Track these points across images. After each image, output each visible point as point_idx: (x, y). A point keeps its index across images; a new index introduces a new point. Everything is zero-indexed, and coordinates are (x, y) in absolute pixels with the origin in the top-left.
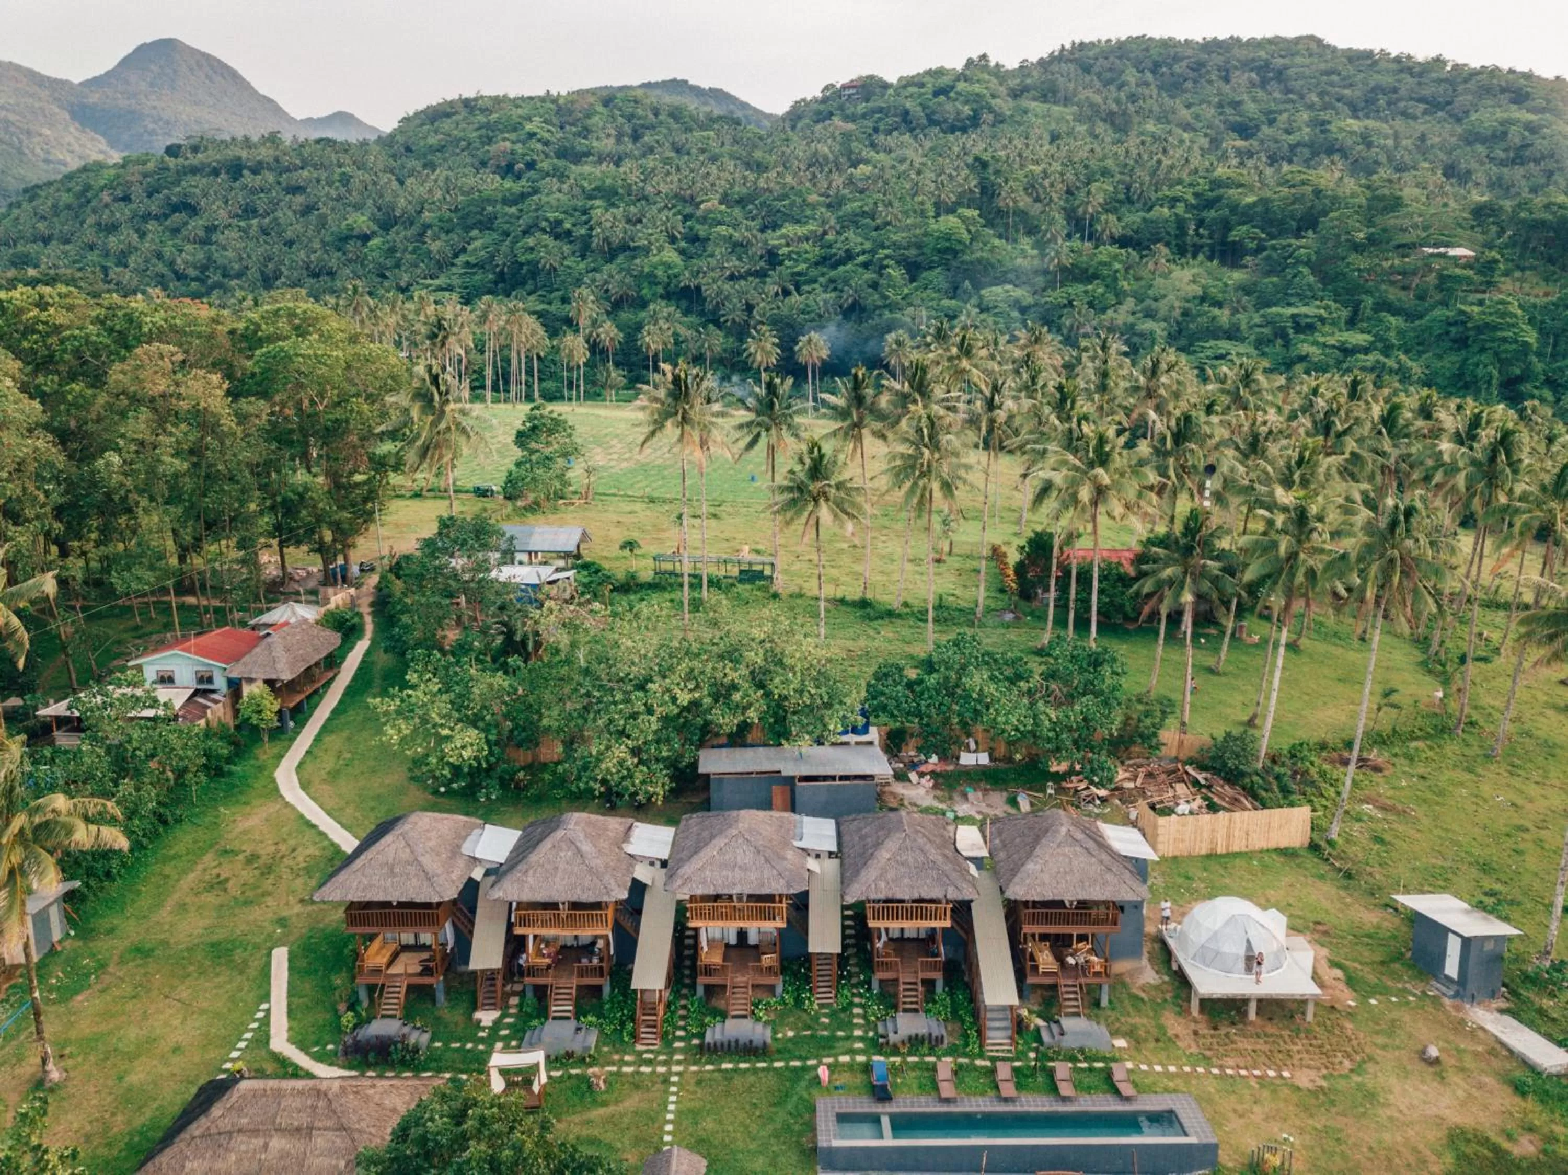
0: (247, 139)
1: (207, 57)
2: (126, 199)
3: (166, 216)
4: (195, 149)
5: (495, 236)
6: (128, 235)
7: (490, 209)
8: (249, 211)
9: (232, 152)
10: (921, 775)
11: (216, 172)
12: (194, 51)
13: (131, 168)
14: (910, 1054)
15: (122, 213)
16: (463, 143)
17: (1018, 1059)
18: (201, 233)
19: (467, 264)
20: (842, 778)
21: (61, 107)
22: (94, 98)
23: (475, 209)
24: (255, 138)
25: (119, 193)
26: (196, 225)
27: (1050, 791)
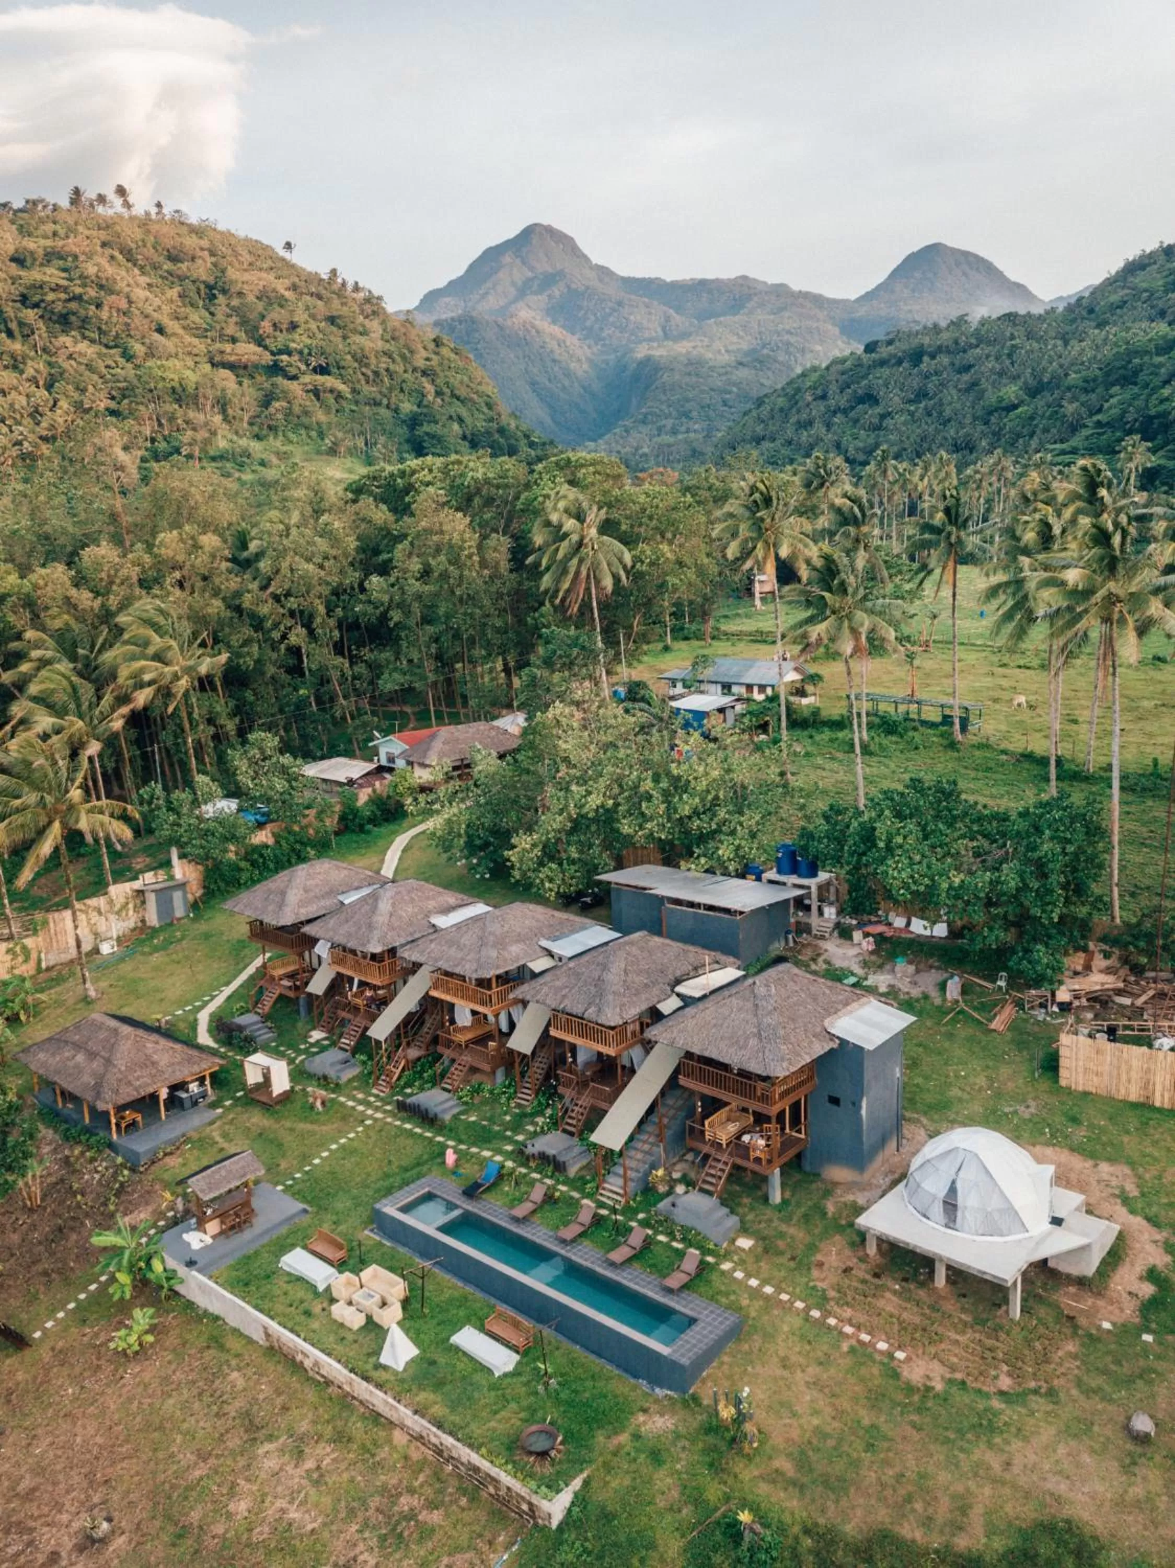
0: (935, 326)
1: (966, 254)
2: (824, 397)
3: (853, 408)
4: (890, 343)
5: (1136, 390)
6: (819, 428)
7: (1137, 361)
8: (921, 395)
9: (915, 342)
10: (866, 935)
11: (900, 362)
12: (954, 251)
13: (833, 369)
14: (535, 1171)
15: (818, 409)
16: (1145, 295)
17: (623, 1213)
18: (876, 421)
19: (1099, 424)
20: (711, 908)
21: (834, 325)
22: (861, 312)
23: (1117, 364)
24: (943, 324)
25: (819, 392)
26: (872, 413)
27: (1002, 983)
